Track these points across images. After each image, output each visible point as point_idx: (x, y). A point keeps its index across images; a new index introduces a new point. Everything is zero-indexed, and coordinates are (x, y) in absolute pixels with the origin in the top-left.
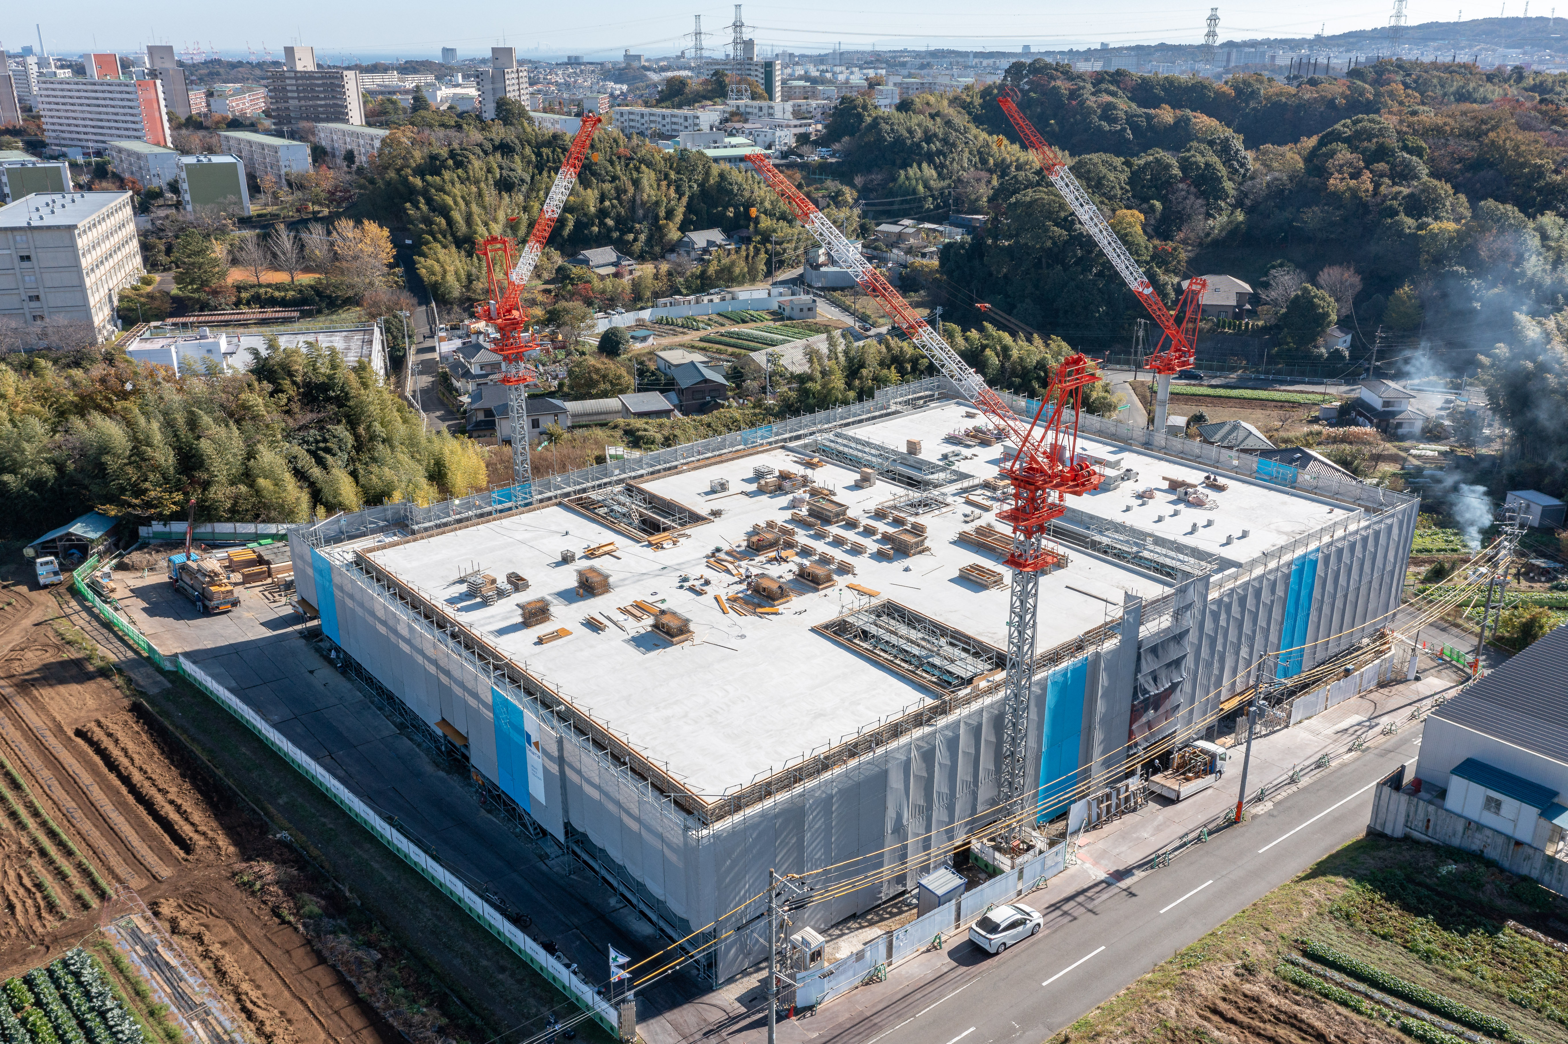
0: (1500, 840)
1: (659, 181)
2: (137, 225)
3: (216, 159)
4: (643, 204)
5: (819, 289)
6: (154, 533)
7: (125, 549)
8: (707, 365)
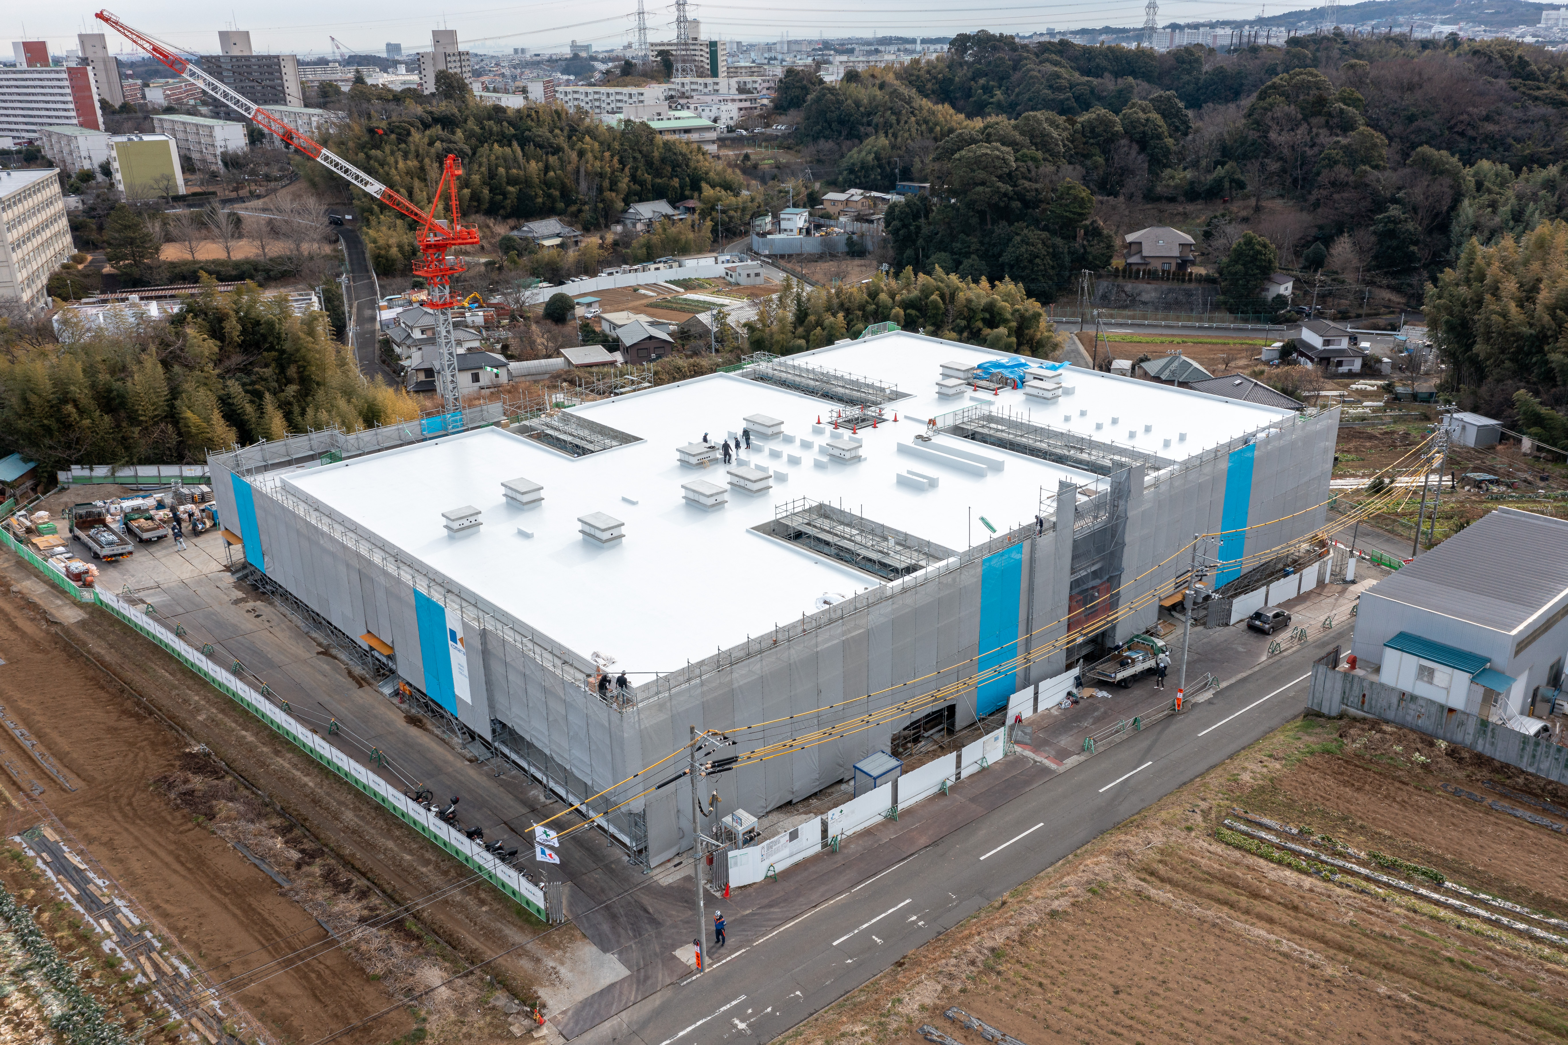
0: (1433, 710)
1: (601, 152)
2: (66, 204)
3: (146, 138)
4: (587, 174)
5: (766, 256)
6: (74, 478)
7: (44, 493)
8: (652, 324)
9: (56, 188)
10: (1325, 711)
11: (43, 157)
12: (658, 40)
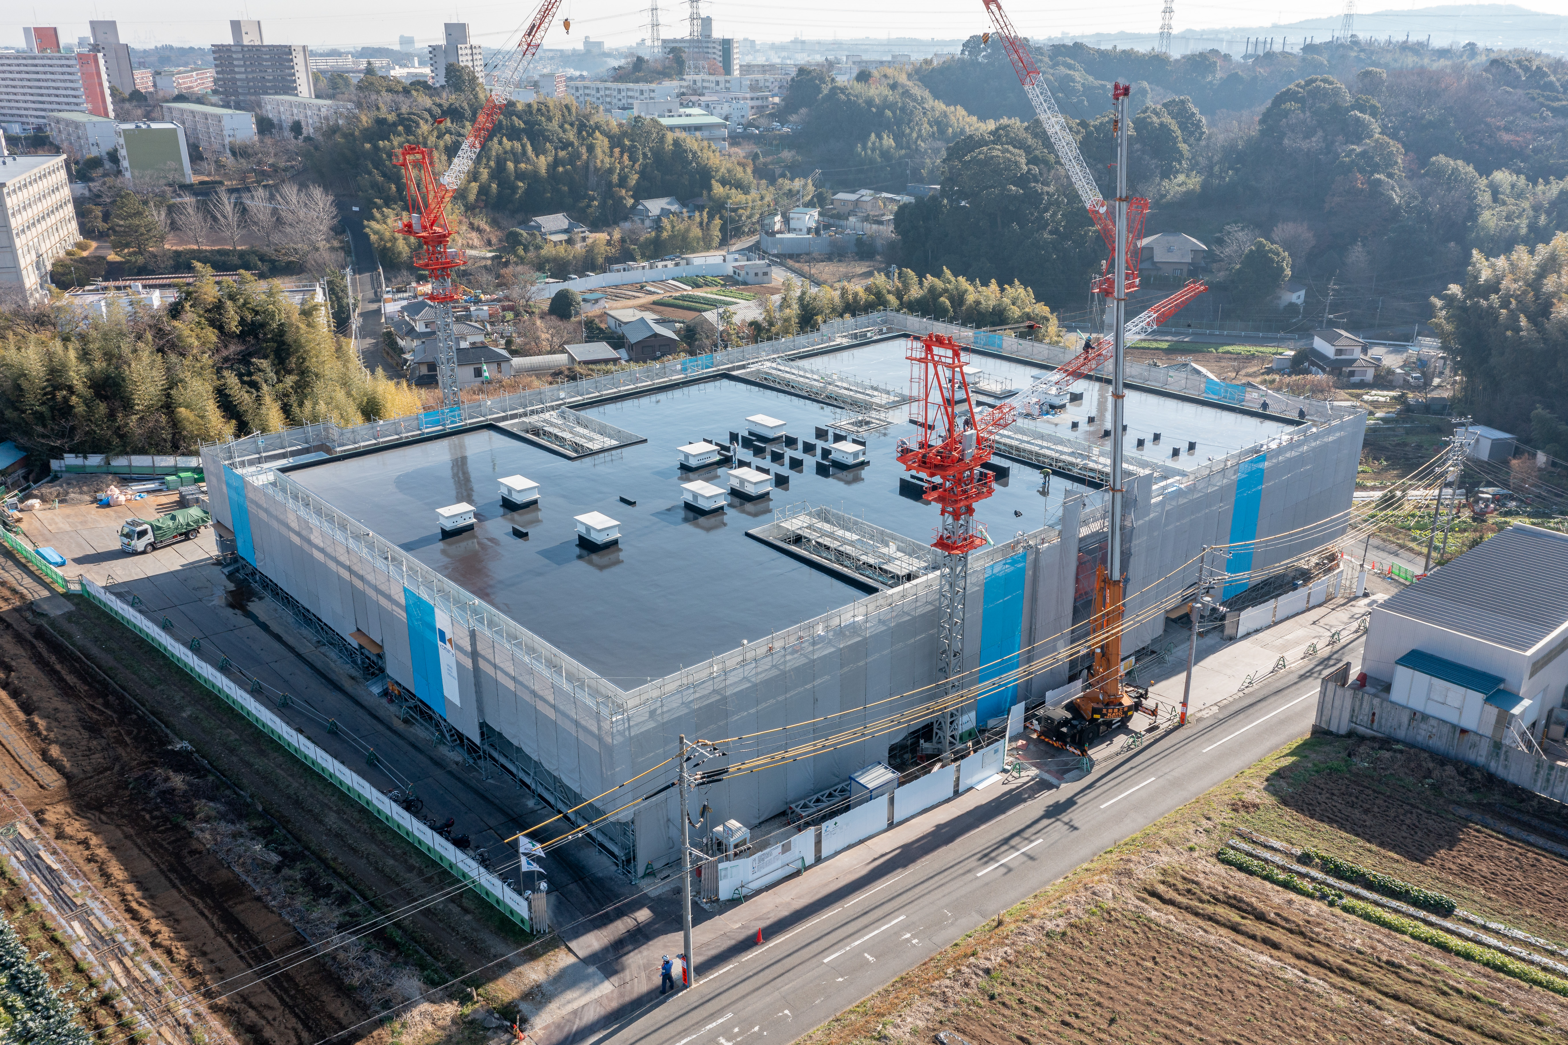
0: (1445, 729)
1: (611, 149)
2: (72, 190)
3: (154, 126)
4: (597, 170)
5: (774, 255)
6: (67, 466)
7: (35, 482)
8: (657, 322)
9: (63, 175)
10: (1333, 728)
11: (51, 144)
12: (670, 36)
